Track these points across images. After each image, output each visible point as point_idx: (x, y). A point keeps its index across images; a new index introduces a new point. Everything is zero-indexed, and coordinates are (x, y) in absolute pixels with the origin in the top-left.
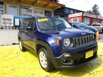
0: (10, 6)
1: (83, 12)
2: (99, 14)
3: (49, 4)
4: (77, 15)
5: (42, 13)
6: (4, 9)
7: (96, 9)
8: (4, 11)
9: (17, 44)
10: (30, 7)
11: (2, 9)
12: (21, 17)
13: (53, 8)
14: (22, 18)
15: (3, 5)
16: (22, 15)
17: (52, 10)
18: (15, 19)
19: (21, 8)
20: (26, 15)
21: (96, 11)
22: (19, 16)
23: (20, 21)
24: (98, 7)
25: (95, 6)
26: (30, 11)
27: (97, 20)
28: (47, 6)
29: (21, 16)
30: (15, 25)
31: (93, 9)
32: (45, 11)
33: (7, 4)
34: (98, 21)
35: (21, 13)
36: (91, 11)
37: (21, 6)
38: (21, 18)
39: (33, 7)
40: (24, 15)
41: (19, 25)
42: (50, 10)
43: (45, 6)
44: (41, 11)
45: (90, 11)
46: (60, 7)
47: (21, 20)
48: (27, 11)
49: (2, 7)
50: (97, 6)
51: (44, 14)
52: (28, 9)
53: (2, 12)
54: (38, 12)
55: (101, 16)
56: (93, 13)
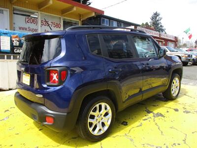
1: (136, 26)
2: (162, 30)
3: (73, 7)
5: (58, 26)
7: (158, 21)
9: (5, 89)
10: (33, 13)
12: (14, 34)
13: (80, 16)
14: (17, 34)
16: (17, 28)
17: (77, 20)
18: (1, 37)
19: (14, 13)
20: (26, 29)
21: (158, 24)
22: (9, 31)
23: (12, 42)
25: (156, 15)
26: (34, 21)
27: (160, 41)
29: (14, 30)
30: (2, 49)
31: (152, 20)
32: (64, 22)
34: (162, 42)
35: (14, 24)
36: (149, 24)
37: (14, 9)
38: (15, 36)
39: (39, 12)
40: (20, 28)
41: (9, 49)
42: (74, 20)
43: (63, 12)
44: (56, 21)
45: (147, 24)
46: (93, 14)
47: (14, 39)
48: (27, 20)
50: (159, 15)
51: (62, 28)
52: (29, 16)
54: (50, 23)
55: (165, 33)
56: (152, 27)
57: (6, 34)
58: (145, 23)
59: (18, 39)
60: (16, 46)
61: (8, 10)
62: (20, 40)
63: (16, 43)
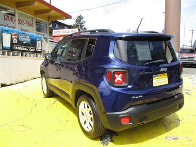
4: (70, 31)
7: (82, 23)
13: (49, 17)
18: (3, 34)
20: (5, 26)
21: (82, 27)
23: (12, 39)
24: (84, 19)
25: (80, 17)
28: (44, 14)
30: (4, 46)
31: (77, 22)
38: (14, 34)
39: (17, 11)
41: (10, 46)
42: (43, 21)
47: (13, 37)
51: (35, 27)
54: (25, 22)
57: (7, 31)
59: (16, 37)
60: (15, 44)
62: (18, 38)
63: (15, 41)
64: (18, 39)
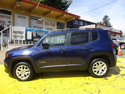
0: (19, 17)
2: (110, 27)
3: (64, 15)
4: (90, 27)
5: (53, 25)
6: (11, 20)
7: (107, 21)
8: (12, 22)
10: (40, 18)
11: (9, 20)
13: (66, 19)
14: (35, 30)
15: (11, 15)
16: (32, 27)
17: (64, 22)
18: (27, 32)
19: (31, 19)
20: (37, 27)
21: (108, 23)
23: (32, 34)
25: (106, 17)
26: (41, 22)
28: (61, 18)
32: (57, 23)
33: (15, 14)
35: (31, 24)
39: (44, 18)
42: (62, 22)
43: (57, 17)
44: (53, 22)
45: (101, 23)
46: (74, 18)
47: (33, 33)
48: (38, 22)
49: (10, 18)
50: (108, 17)
51: (56, 26)
53: (9, 23)
54: (49, 24)
55: (112, 28)
56: (104, 25)
57: (30, 30)
58: (99, 22)
59: (35, 33)
60: (35, 37)
61: (28, 17)
63: (35, 35)
64: (36, 34)
